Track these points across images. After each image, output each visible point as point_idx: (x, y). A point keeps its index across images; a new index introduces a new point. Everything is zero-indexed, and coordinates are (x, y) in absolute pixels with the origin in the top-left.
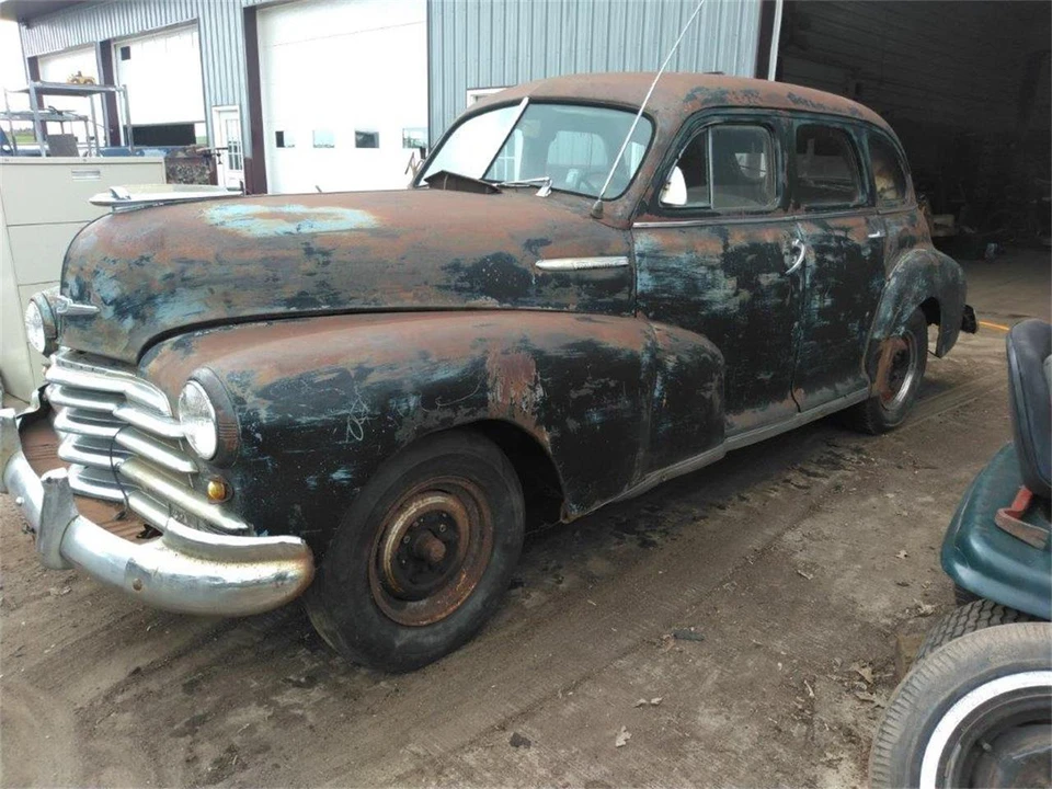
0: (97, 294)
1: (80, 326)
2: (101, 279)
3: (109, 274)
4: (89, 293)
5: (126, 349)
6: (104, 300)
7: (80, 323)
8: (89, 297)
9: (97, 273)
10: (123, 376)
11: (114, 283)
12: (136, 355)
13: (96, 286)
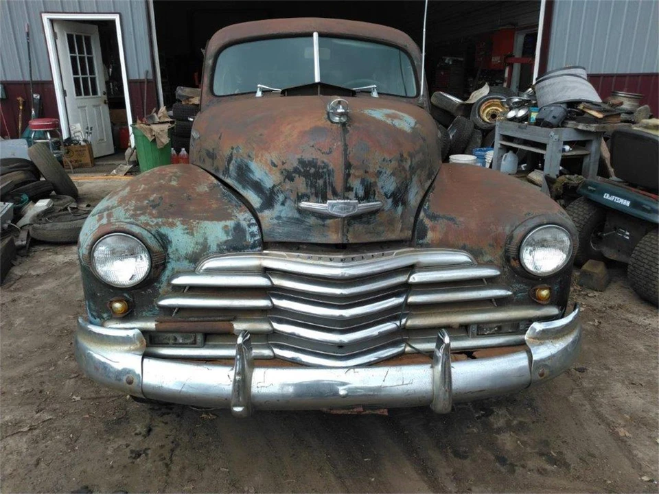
0: (381, 191)
1: (364, 223)
2: (384, 177)
3: (389, 171)
4: (374, 191)
5: (402, 230)
6: (386, 195)
7: (364, 219)
8: (375, 194)
9: (380, 173)
10: (408, 252)
11: (393, 179)
12: (410, 232)
13: (379, 184)
